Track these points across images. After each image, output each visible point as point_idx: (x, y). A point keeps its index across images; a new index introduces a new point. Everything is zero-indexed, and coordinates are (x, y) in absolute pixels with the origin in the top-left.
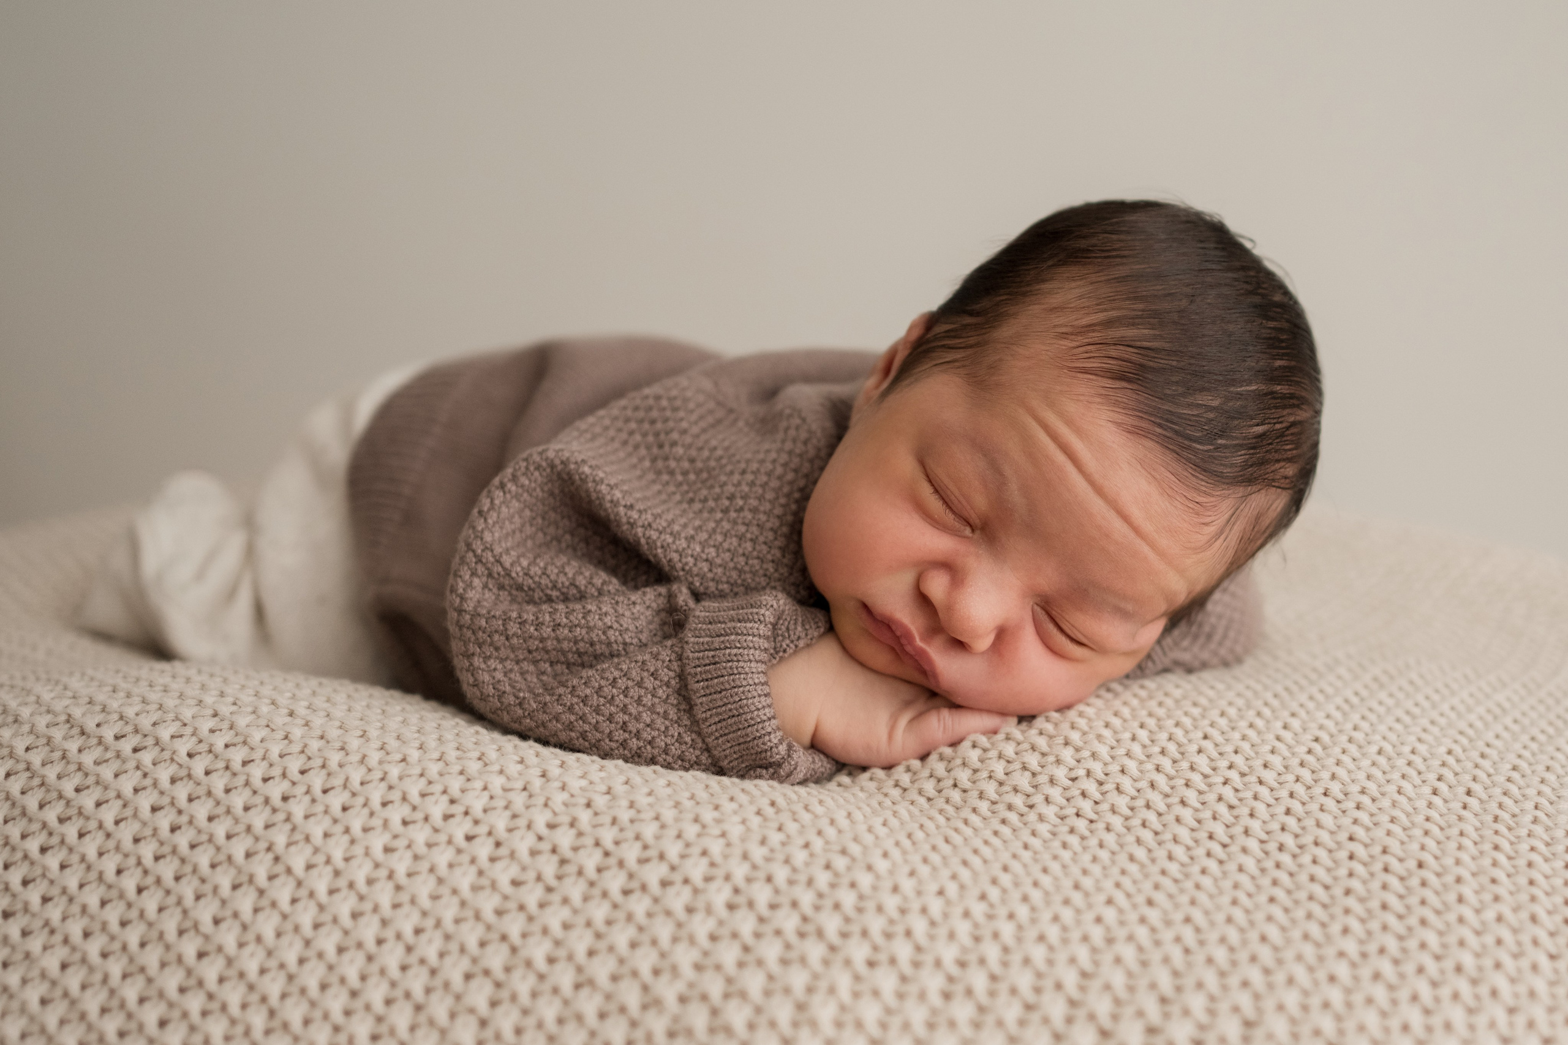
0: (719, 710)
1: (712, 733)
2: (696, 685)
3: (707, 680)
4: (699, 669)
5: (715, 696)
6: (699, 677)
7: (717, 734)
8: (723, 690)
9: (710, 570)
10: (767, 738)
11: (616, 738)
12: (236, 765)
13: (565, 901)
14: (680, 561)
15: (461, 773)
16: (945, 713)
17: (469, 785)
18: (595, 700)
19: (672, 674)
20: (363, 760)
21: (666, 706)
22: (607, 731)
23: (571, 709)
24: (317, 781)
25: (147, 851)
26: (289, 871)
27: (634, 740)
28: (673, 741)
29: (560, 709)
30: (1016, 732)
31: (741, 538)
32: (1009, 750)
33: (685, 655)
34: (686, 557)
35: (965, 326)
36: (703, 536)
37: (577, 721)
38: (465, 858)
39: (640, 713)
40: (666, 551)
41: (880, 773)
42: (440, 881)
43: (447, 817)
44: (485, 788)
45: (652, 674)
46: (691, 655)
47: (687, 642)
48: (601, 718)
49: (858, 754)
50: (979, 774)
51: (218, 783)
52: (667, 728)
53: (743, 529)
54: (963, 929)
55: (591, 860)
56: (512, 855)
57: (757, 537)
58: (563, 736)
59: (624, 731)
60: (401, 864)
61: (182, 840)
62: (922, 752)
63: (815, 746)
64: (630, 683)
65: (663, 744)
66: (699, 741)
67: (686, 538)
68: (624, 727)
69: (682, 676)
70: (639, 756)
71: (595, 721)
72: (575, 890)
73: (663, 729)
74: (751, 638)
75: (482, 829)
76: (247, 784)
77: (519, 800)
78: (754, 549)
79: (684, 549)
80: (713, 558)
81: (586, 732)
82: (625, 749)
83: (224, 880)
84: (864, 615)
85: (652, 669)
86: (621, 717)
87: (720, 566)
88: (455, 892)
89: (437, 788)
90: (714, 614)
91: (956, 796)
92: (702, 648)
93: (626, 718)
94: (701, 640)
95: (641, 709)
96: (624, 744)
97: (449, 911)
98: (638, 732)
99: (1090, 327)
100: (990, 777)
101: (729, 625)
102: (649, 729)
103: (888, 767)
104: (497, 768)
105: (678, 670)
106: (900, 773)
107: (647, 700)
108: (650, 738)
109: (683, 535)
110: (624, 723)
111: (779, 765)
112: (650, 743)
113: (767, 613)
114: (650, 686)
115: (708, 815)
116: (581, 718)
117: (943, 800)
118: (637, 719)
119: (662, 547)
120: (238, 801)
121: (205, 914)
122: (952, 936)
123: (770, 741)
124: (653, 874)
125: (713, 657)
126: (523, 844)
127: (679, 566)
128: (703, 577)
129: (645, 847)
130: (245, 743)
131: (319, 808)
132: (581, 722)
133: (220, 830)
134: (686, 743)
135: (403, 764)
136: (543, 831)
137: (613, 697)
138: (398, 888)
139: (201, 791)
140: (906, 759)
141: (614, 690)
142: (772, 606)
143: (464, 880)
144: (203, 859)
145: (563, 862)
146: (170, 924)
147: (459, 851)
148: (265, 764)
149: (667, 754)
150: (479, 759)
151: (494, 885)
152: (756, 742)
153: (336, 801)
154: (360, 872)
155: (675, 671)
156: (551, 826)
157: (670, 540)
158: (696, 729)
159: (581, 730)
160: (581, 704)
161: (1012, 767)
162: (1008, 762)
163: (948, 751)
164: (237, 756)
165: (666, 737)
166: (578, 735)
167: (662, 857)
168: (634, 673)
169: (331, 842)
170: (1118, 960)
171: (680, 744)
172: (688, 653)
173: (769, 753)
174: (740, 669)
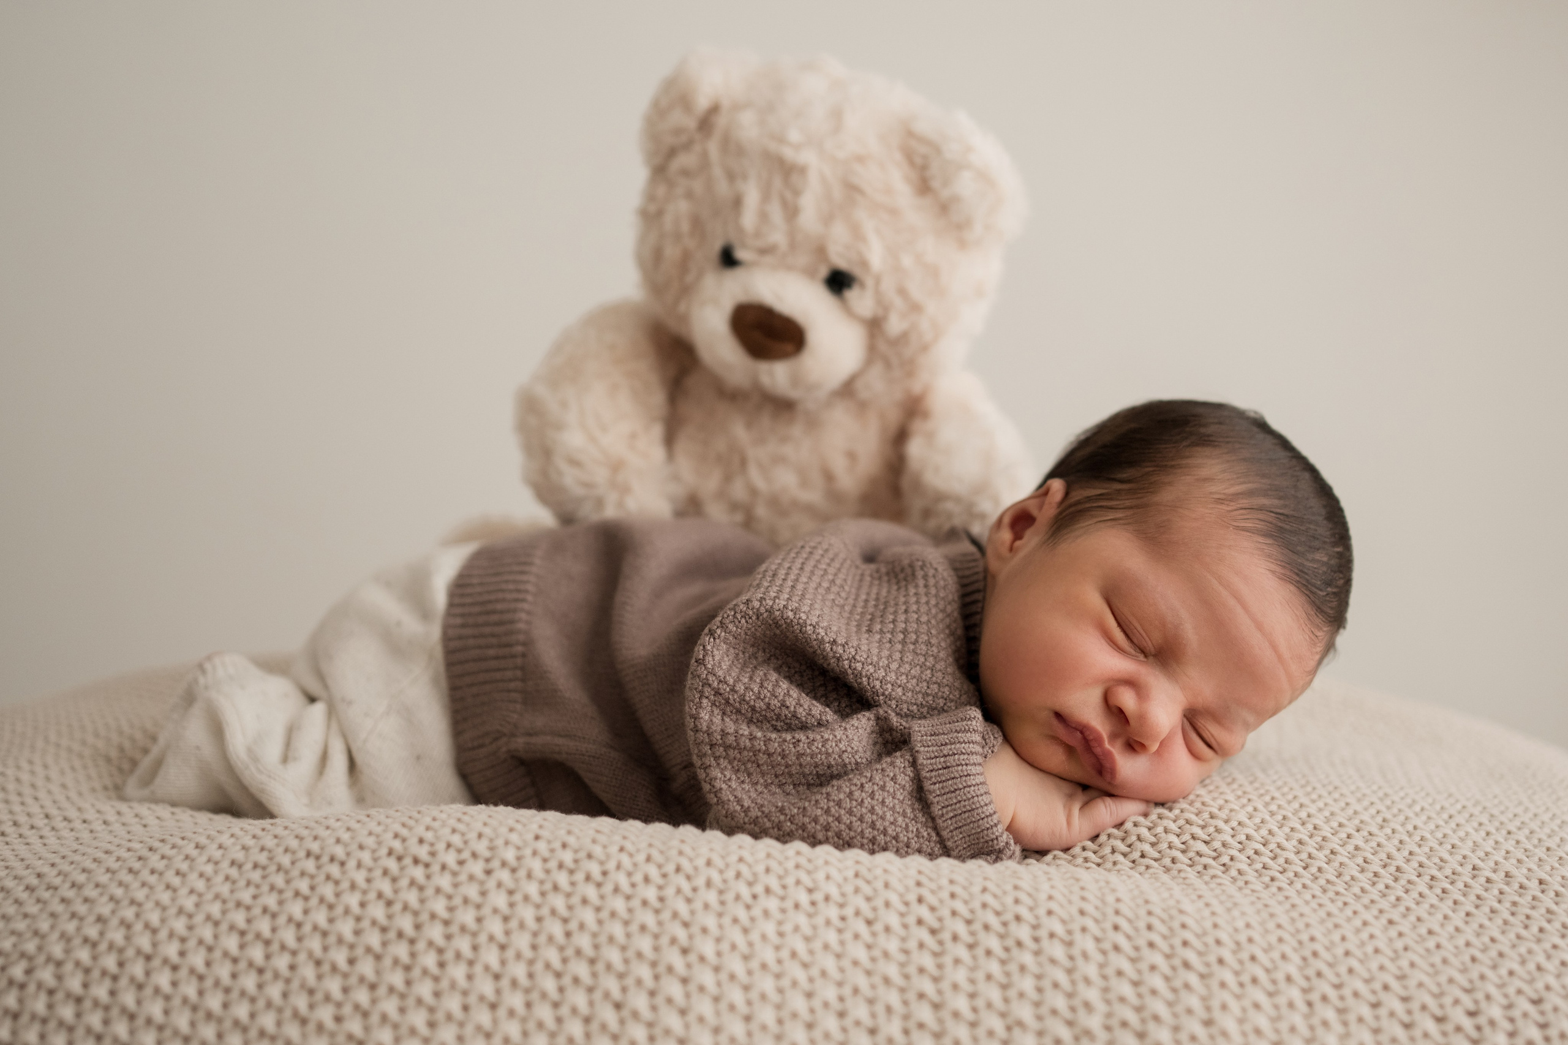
0: (953, 807)
1: (947, 826)
2: (932, 786)
4: (934, 773)
5: (949, 795)
6: (933, 780)
7: (952, 828)
8: (956, 790)
9: (904, 694)
16: (1108, 800)
21: (904, 806)
22: (859, 830)
23: (827, 811)
31: (922, 666)
33: (918, 761)
34: (886, 684)
35: (1119, 491)
37: (833, 821)
40: (869, 678)
45: (892, 779)
46: (924, 761)
47: (917, 752)
48: (854, 819)
49: (1044, 840)
52: (907, 825)
57: (934, 666)
62: (1094, 834)
64: (875, 787)
65: (906, 839)
66: (933, 834)
68: (873, 825)
69: (917, 780)
71: (849, 821)
73: (904, 826)
78: (933, 675)
79: (883, 677)
80: (905, 684)
81: (842, 831)
84: (1055, 722)
85: (892, 774)
86: (869, 817)
90: (932, 728)
92: (933, 756)
94: (931, 749)
98: (884, 828)
99: (1236, 496)
105: (912, 775)
106: (1077, 850)
109: (881, 664)
111: (1000, 851)
112: (894, 838)
114: (892, 790)
118: (883, 818)
119: (866, 676)
137: (862, 801)
140: (1081, 841)
141: (863, 794)
142: (975, 718)
152: (985, 832)
155: (909, 776)
158: (931, 824)
159: (837, 830)
160: (837, 807)
165: (907, 832)
166: (834, 834)
168: (877, 778)
171: (918, 836)
172: (921, 760)
173: (995, 842)
174: (969, 772)
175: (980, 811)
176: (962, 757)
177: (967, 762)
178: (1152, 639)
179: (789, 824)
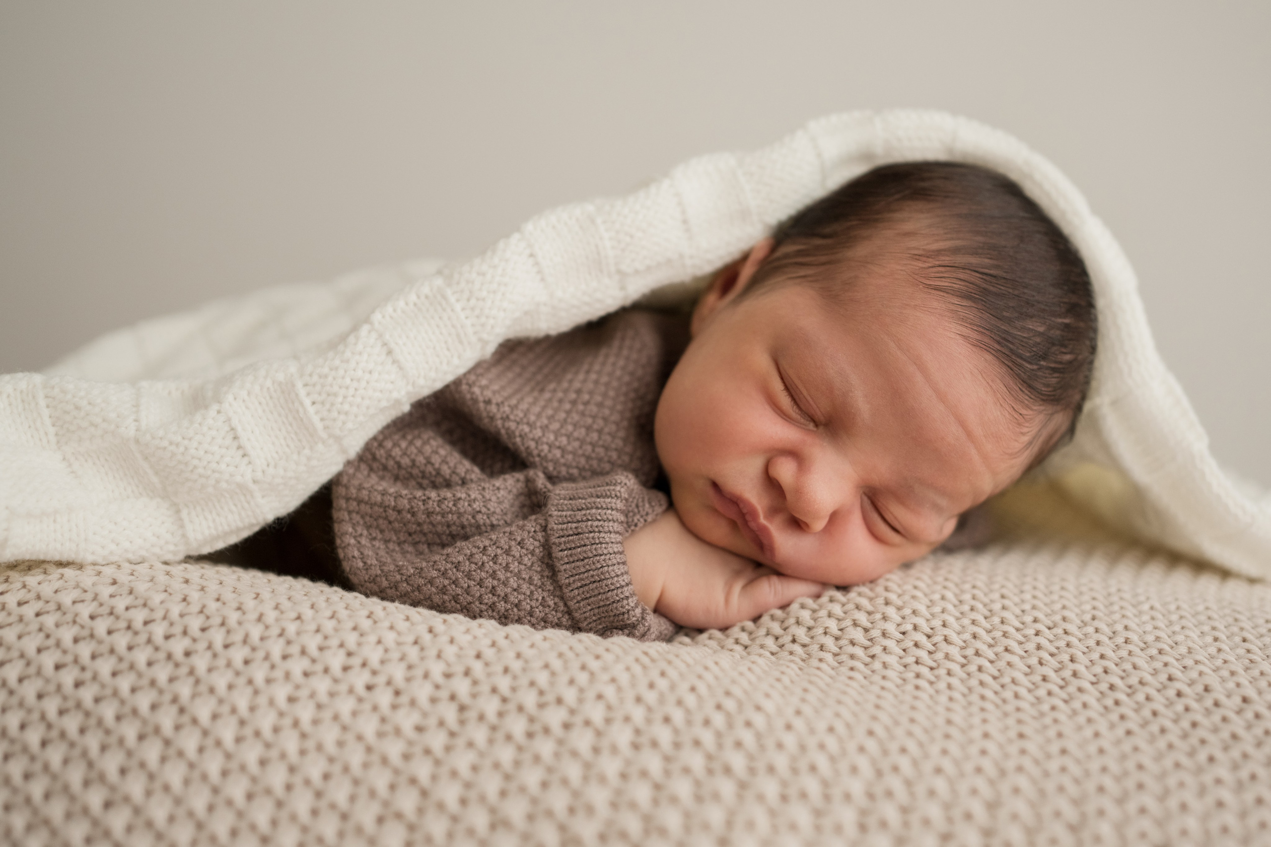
0: (581, 576)
1: (574, 597)
2: (560, 553)
3: (570, 549)
4: (563, 539)
5: (578, 563)
6: (563, 547)
7: (579, 598)
8: (585, 558)
9: (563, 457)
10: (625, 602)
11: (486, 601)
12: (138, 624)
13: (470, 745)
14: (537, 448)
15: (355, 629)
16: (775, 580)
17: (363, 639)
18: (466, 566)
19: (537, 544)
20: (260, 619)
21: (531, 572)
22: (478, 594)
23: (444, 574)
24: (218, 637)
25: (51, 706)
26: (195, 721)
27: (502, 603)
28: (538, 604)
29: (434, 573)
30: (838, 595)
31: (589, 428)
32: (837, 609)
33: (549, 526)
34: (542, 444)
36: (555, 426)
37: (449, 585)
38: (367, 706)
39: (507, 578)
40: (523, 438)
41: (717, 634)
42: (345, 728)
43: (346, 669)
44: (379, 642)
45: (519, 544)
46: (555, 527)
47: (550, 515)
48: (472, 583)
49: (698, 617)
50: (815, 630)
51: (121, 641)
52: (532, 592)
53: (589, 421)
54: (863, 763)
55: (491, 706)
56: (413, 703)
57: (602, 428)
58: (437, 599)
59: (493, 595)
60: (305, 713)
61: (87, 695)
62: (755, 614)
63: (659, 610)
64: (499, 551)
65: (528, 606)
66: (561, 604)
67: (541, 427)
68: (493, 591)
69: (547, 546)
70: (506, 618)
71: (466, 585)
72: (480, 735)
73: (528, 593)
74: (609, 511)
75: (381, 680)
76: (149, 641)
77: (413, 653)
78: (600, 438)
79: (539, 438)
80: (565, 446)
81: (458, 595)
82: (493, 611)
83: (130, 731)
84: (711, 492)
85: (519, 539)
86: (489, 582)
87: (571, 452)
88: (360, 738)
89: (334, 642)
90: (574, 492)
91: (797, 648)
92: (566, 521)
93: (495, 583)
94: (564, 513)
95: (509, 575)
96: (492, 607)
97: (355, 757)
98: (506, 595)
99: (938, 253)
100: (825, 633)
101: (589, 500)
102: (515, 593)
103: (724, 629)
104: (387, 624)
105: (542, 540)
106: (735, 632)
107: (514, 567)
108: (516, 601)
109: (539, 425)
110: (493, 587)
111: (634, 626)
112: (516, 606)
113: (623, 490)
114: (517, 555)
115: (594, 665)
116: (454, 582)
117: (787, 653)
118: (505, 584)
119: (521, 436)
120: (141, 657)
121: (111, 764)
122: (854, 770)
123: (628, 604)
124: (555, 717)
125: (576, 528)
126: (423, 692)
127: (535, 452)
128: (556, 462)
129: (541, 693)
130: (145, 605)
131: (221, 662)
132: (454, 586)
133: (124, 684)
134: (549, 606)
135: (298, 622)
136: (440, 680)
137: (483, 564)
138: (304, 736)
139: (104, 648)
140: (741, 621)
141: (485, 558)
142: (626, 484)
143: (369, 726)
144: (108, 711)
145: (462, 708)
146: (75, 776)
147: (360, 700)
148: (165, 624)
149: (531, 616)
150: (369, 617)
151: (398, 732)
152: (615, 605)
153: (238, 655)
154: (266, 721)
155: (540, 541)
156: (448, 676)
157: (526, 429)
158: (558, 593)
159: (454, 593)
160: (454, 570)
161: (844, 624)
162: (839, 620)
163: (779, 613)
164: (138, 616)
165: (531, 600)
167: (559, 701)
168: (503, 541)
169: (235, 693)
170: (1016, 791)
171: (543, 606)
172: (552, 525)
173: (626, 616)
174: (601, 539)
175: (609, 582)
176: (596, 523)
177: (601, 529)
178: (820, 406)
179: (405, 585)
